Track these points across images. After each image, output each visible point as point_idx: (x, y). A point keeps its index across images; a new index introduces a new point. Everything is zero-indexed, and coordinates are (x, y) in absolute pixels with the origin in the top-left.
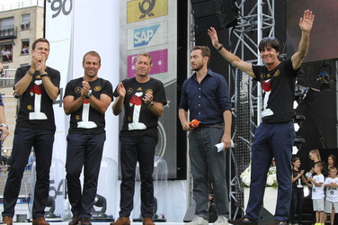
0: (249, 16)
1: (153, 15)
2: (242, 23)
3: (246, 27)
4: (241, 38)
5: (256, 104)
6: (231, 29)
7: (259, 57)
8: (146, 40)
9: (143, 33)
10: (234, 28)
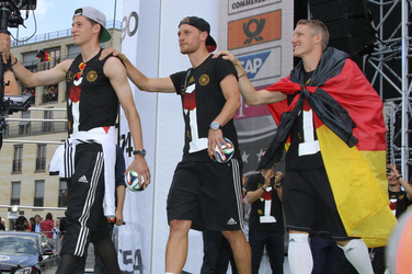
0: (389, 40)
1: (261, 39)
2: (381, 49)
3: (385, 55)
4: (379, 69)
5: (400, 157)
6: (365, 57)
7: (403, 94)
8: (253, 71)
9: (249, 62)
10: (370, 55)
